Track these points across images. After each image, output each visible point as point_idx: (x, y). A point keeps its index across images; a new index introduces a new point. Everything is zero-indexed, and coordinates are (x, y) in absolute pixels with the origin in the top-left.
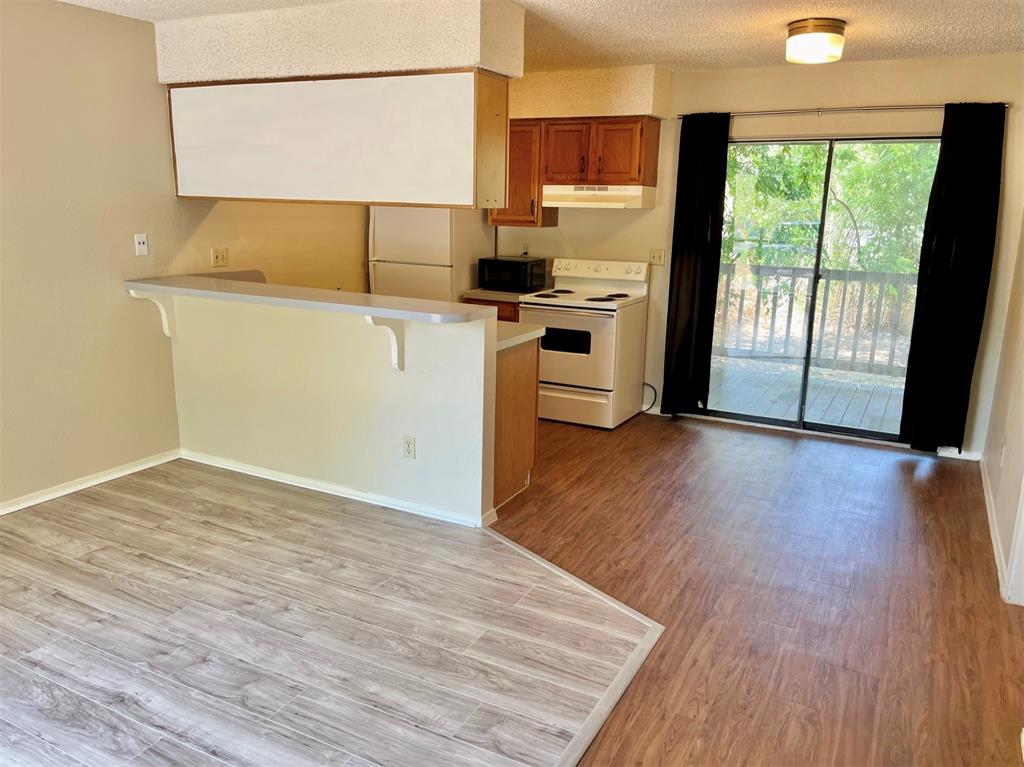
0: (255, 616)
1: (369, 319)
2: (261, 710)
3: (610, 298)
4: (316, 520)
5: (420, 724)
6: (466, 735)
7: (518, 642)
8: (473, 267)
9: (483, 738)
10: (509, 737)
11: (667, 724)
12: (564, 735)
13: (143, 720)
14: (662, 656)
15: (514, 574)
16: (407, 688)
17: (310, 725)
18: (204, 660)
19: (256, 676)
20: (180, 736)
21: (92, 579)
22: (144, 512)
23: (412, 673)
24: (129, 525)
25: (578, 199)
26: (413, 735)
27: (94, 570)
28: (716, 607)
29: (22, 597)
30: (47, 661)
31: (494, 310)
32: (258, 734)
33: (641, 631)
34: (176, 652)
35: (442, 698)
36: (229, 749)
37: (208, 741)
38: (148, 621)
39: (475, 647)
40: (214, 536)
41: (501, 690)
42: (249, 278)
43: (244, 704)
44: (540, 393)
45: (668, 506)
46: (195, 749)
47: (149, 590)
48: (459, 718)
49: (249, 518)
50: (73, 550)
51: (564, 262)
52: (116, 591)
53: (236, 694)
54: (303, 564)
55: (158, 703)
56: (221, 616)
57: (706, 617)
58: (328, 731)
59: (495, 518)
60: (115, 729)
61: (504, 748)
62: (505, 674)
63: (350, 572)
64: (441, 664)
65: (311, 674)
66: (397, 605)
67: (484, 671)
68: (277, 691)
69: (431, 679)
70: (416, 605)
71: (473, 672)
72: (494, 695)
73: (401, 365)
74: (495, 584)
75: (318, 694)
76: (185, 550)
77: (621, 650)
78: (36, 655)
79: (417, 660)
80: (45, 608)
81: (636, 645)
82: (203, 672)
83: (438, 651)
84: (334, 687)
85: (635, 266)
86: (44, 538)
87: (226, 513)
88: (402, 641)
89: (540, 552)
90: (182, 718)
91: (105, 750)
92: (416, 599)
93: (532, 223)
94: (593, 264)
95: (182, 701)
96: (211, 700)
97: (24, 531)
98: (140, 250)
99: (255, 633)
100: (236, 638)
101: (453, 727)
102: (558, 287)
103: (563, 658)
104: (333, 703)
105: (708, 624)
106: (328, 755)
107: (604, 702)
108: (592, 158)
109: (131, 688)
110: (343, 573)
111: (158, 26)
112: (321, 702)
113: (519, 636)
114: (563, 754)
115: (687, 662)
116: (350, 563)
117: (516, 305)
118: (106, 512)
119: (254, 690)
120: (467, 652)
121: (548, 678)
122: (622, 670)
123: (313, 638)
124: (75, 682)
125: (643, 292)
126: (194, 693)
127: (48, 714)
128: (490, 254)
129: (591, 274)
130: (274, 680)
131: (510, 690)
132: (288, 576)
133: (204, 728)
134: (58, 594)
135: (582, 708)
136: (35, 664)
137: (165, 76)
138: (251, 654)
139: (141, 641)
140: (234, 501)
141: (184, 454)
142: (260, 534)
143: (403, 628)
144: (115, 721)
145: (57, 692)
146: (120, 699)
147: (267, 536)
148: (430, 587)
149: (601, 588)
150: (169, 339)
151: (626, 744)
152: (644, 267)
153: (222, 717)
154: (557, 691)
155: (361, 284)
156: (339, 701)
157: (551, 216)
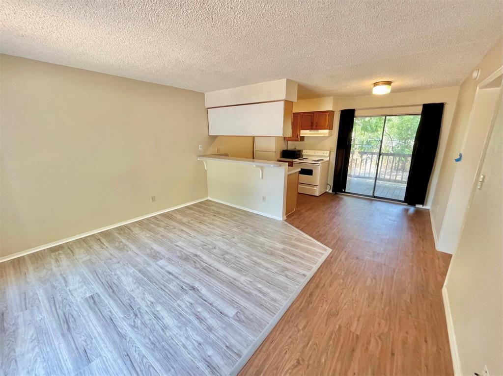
0: (226, 239)
1: (255, 166)
2: (229, 261)
3: (318, 161)
4: (240, 216)
5: (267, 269)
6: (278, 272)
7: (292, 250)
8: (281, 152)
9: (283, 274)
10: (290, 274)
11: (332, 275)
12: (304, 275)
13: (202, 261)
14: (331, 257)
15: (291, 233)
16: (263, 259)
17: (240, 266)
18: (215, 248)
19: (227, 253)
20: (210, 265)
21: (190, 227)
22: (200, 212)
23: (265, 256)
24: (197, 215)
25: (310, 134)
26: (265, 271)
27: (190, 225)
28: (347, 245)
29: (174, 230)
30: (180, 245)
31: (287, 163)
32: (227, 267)
33: (325, 250)
34: (208, 245)
35: (272, 263)
36: (221, 269)
37: (216, 267)
38: (202, 238)
39: (281, 251)
40: (216, 219)
41: (287, 262)
42: (225, 155)
43: (224, 259)
44: (299, 186)
45: (333, 217)
46: (213, 269)
47: (202, 231)
48: (276, 268)
49: (224, 215)
50: (185, 220)
51: (306, 151)
52: (195, 230)
53: (222, 257)
54: (237, 227)
55: (204, 257)
56: (218, 238)
57: (344, 248)
58: (244, 268)
59: (286, 218)
60: (195, 262)
61: (288, 277)
62: (289, 258)
63: (249, 230)
64: (272, 254)
65: (240, 254)
66: (261, 239)
67: (283, 257)
68: (231, 257)
69: (269, 258)
70: (266, 239)
71: (280, 257)
72: (286, 263)
73: (262, 178)
74: (286, 235)
75: (242, 259)
76: (209, 222)
77: (320, 255)
78: (177, 244)
79: (266, 253)
80: (179, 233)
81: (323, 254)
82: (215, 251)
83: (271, 251)
84: (245, 257)
85: (326, 152)
86: (179, 217)
87: (219, 213)
88: (262, 248)
89: (298, 228)
90: (210, 261)
91: (193, 267)
92: (265, 237)
93: (297, 140)
94: (314, 151)
95: (210, 257)
96: (217, 258)
97: (174, 215)
98: (200, 149)
99: (226, 243)
100: (222, 243)
101: (275, 270)
102: (304, 157)
103: (304, 255)
104: (245, 261)
105: (345, 250)
106: (245, 273)
107: (315, 268)
108: (315, 123)
109: (199, 253)
110: (247, 230)
111: (206, 94)
112: (242, 261)
113: (292, 249)
114: (304, 280)
115: (339, 259)
116: (249, 227)
117: (292, 162)
118: (193, 212)
119: (226, 256)
120: (279, 252)
121: (300, 260)
122: (320, 260)
123: (240, 245)
124: (186, 251)
125: (328, 159)
126: (213, 256)
127: (180, 258)
128: (286, 149)
129: (313, 154)
130: (231, 254)
131: (289, 262)
132: (234, 230)
133: (216, 264)
134: (182, 230)
135: (309, 269)
136: (177, 246)
137: (207, 106)
138: (226, 248)
139: (200, 242)
140: (221, 211)
141: (209, 198)
142: (227, 219)
143: (262, 245)
144: (195, 261)
145: (182, 253)
146: (196, 256)
147: (229, 219)
148: (269, 235)
149: (315, 238)
150: (206, 170)
151: (321, 279)
152: (328, 152)
153: (219, 262)
154: (302, 264)
155: (252, 157)
156: (247, 261)
157: (302, 139)
